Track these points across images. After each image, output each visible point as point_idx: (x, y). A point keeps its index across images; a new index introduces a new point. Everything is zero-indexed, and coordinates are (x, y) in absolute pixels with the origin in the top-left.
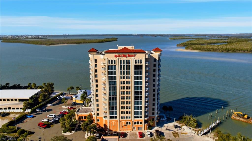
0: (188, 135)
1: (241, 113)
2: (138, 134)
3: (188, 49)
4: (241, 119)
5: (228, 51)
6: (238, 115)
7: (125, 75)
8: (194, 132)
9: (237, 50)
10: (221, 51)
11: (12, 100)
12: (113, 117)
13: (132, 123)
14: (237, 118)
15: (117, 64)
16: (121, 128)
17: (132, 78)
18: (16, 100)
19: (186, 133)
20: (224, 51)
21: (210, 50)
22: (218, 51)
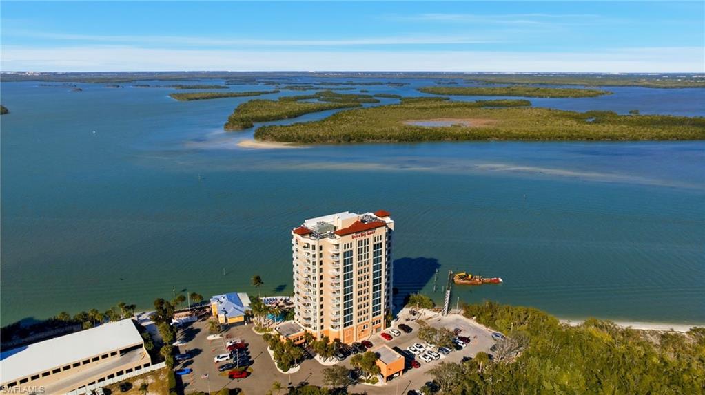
0: (434, 319)
1: (464, 274)
2: (381, 337)
3: (264, 139)
4: (466, 282)
5: (349, 141)
6: (461, 277)
7: (363, 260)
8: (436, 313)
9: (364, 137)
10: (335, 140)
11: (105, 356)
12: (348, 324)
13: (370, 325)
14: (461, 281)
15: (354, 249)
16: (358, 337)
17: (371, 262)
18: (114, 354)
19: (431, 318)
20: (342, 142)
21: (315, 141)
22: (331, 141)
